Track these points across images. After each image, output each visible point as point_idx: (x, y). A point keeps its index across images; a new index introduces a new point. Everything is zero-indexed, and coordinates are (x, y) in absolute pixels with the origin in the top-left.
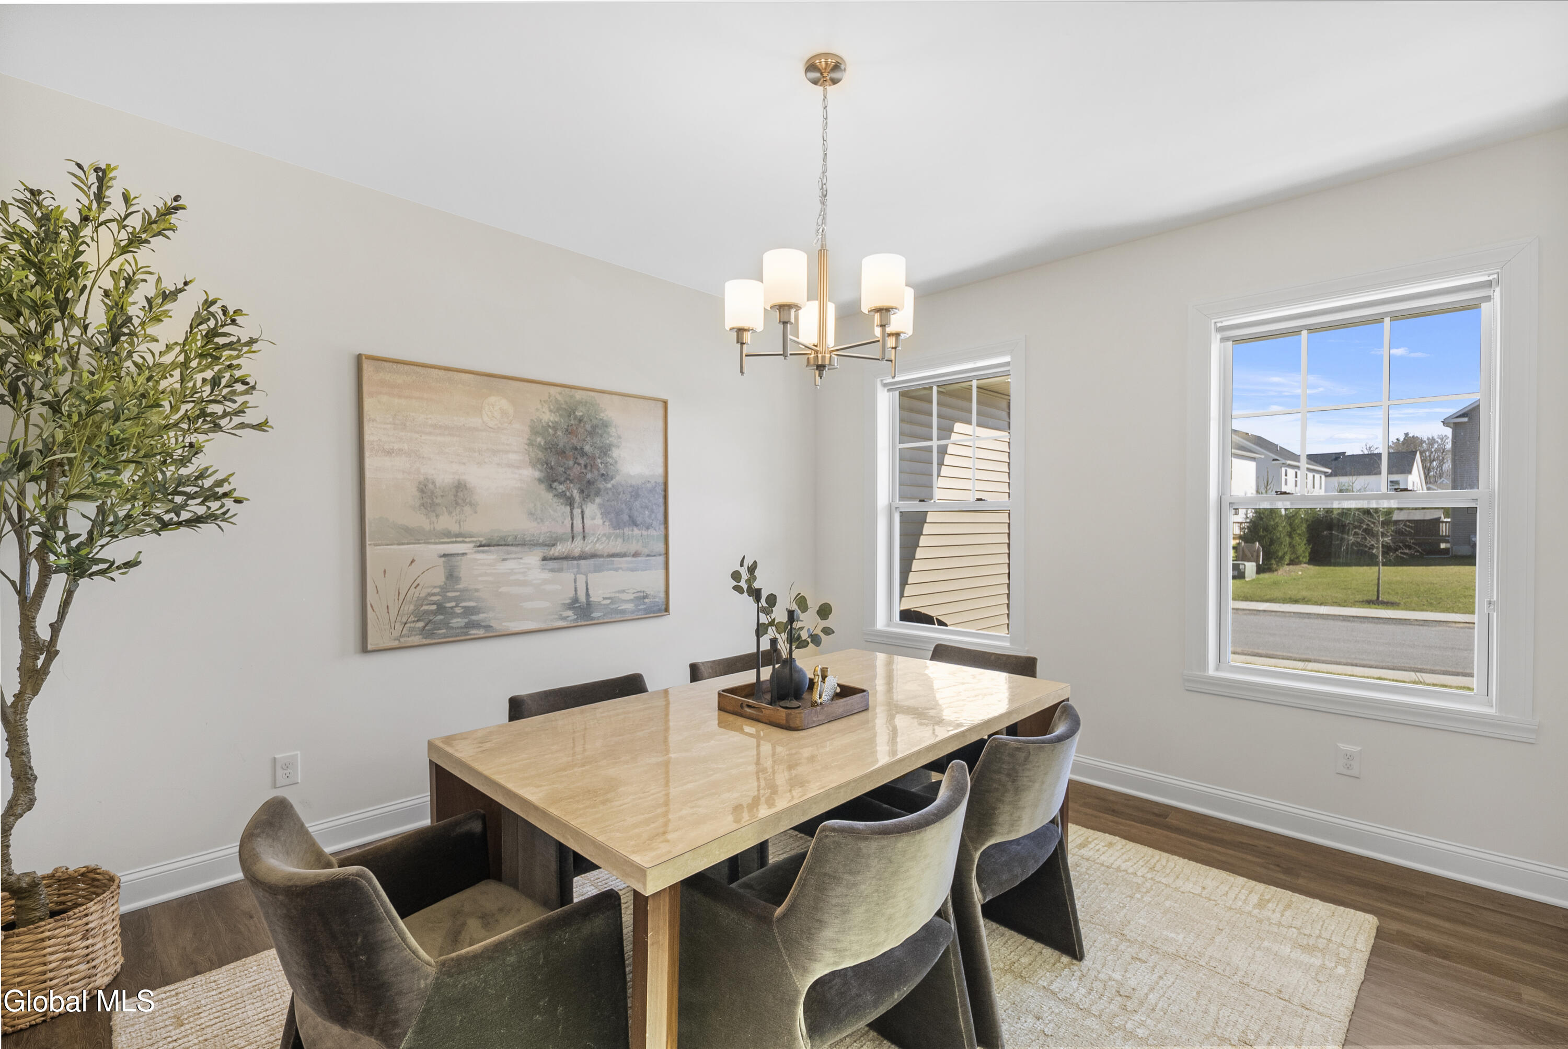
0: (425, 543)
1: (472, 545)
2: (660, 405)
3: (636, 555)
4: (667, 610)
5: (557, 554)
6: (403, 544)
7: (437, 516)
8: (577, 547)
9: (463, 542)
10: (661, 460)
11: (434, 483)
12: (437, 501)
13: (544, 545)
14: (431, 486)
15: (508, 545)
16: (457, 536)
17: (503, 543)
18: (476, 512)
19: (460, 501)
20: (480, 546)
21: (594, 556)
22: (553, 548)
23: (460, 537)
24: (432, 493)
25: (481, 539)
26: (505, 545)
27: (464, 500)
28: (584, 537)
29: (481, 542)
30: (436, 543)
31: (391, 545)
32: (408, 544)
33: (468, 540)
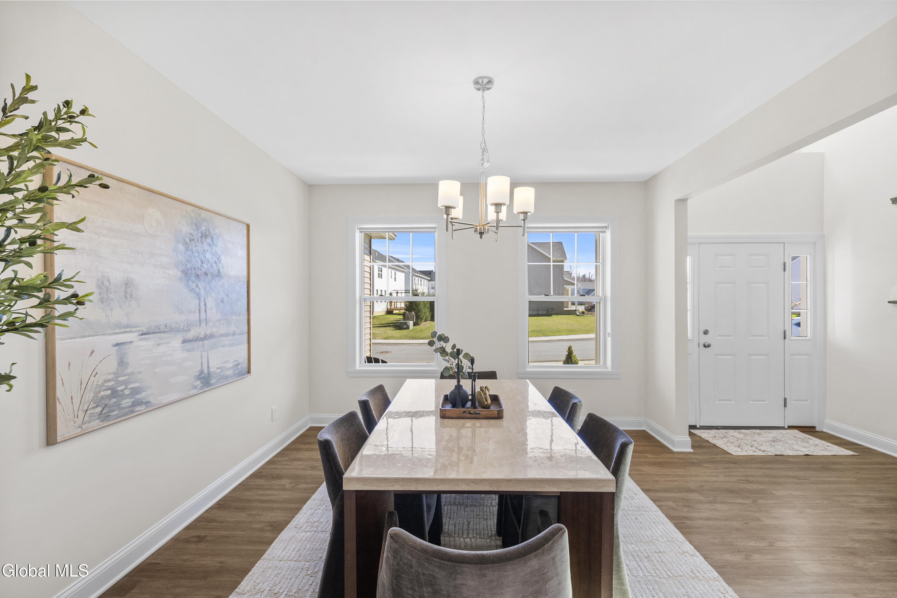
0: (102, 335)
1: (136, 334)
2: (245, 226)
3: (234, 334)
4: (249, 372)
5: (191, 338)
6: (85, 337)
7: (111, 310)
8: (202, 331)
9: (131, 332)
10: (245, 265)
11: (109, 280)
12: (111, 296)
13: (183, 330)
14: (106, 283)
15: (161, 332)
16: (127, 326)
17: (158, 331)
18: (139, 306)
19: (128, 296)
20: (142, 335)
21: (211, 336)
22: (189, 333)
23: (126, 328)
24: (108, 289)
25: (143, 328)
26: (159, 332)
27: (131, 296)
28: (206, 323)
29: (143, 331)
30: (110, 334)
31: (75, 338)
32: (89, 336)
33: (133, 330)
